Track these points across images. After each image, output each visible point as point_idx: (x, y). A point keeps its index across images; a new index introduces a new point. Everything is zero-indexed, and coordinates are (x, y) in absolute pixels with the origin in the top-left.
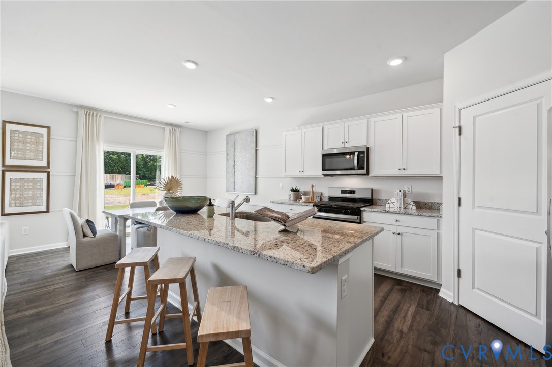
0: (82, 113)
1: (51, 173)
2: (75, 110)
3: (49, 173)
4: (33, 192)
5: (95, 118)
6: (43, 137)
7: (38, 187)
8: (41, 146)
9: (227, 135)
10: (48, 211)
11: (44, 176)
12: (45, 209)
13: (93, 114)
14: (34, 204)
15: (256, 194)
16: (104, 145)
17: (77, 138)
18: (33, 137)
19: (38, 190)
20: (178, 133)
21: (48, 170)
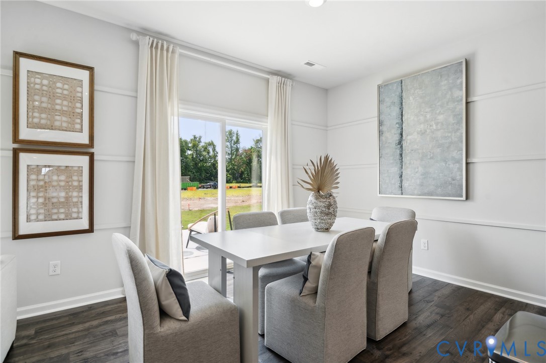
0: (145, 42)
1: (96, 157)
2: (134, 37)
3: (92, 156)
4: (67, 193)
5: (165, 52)
6: (81, 87)
7: (75, 184)
8: (78, 105)
9: (379, 87)
10: (91, 230)
11: (84, 161)
12: (86, 226)
13: (162, 46)
14: (68, 217)
15: (467, 198)
16: (180, 106)
17: (137, 91)
18: (66, 87)
19: (75, 188)
20: (289, 89)
21: (92, 150)
